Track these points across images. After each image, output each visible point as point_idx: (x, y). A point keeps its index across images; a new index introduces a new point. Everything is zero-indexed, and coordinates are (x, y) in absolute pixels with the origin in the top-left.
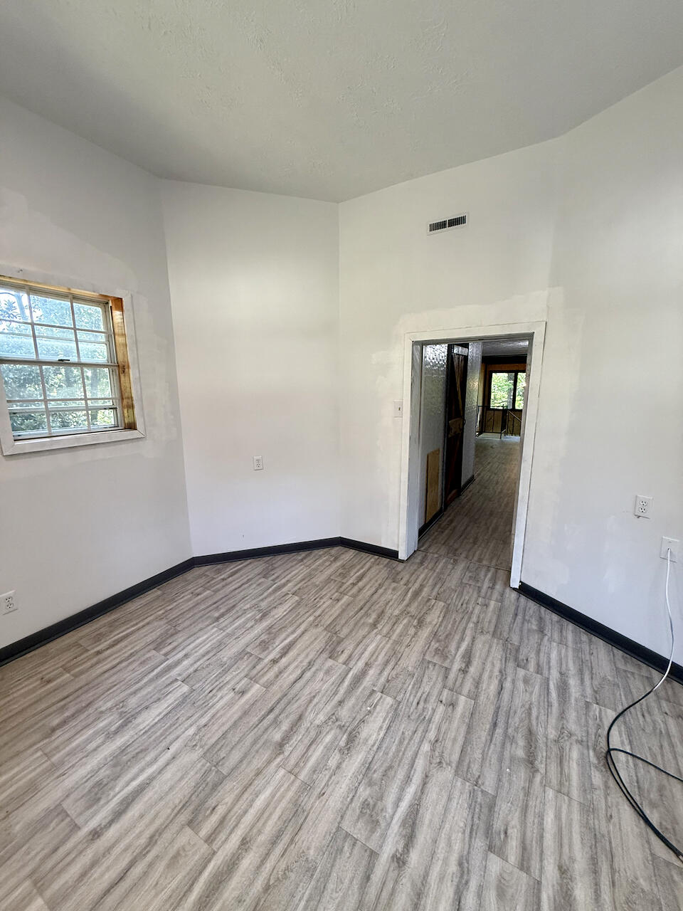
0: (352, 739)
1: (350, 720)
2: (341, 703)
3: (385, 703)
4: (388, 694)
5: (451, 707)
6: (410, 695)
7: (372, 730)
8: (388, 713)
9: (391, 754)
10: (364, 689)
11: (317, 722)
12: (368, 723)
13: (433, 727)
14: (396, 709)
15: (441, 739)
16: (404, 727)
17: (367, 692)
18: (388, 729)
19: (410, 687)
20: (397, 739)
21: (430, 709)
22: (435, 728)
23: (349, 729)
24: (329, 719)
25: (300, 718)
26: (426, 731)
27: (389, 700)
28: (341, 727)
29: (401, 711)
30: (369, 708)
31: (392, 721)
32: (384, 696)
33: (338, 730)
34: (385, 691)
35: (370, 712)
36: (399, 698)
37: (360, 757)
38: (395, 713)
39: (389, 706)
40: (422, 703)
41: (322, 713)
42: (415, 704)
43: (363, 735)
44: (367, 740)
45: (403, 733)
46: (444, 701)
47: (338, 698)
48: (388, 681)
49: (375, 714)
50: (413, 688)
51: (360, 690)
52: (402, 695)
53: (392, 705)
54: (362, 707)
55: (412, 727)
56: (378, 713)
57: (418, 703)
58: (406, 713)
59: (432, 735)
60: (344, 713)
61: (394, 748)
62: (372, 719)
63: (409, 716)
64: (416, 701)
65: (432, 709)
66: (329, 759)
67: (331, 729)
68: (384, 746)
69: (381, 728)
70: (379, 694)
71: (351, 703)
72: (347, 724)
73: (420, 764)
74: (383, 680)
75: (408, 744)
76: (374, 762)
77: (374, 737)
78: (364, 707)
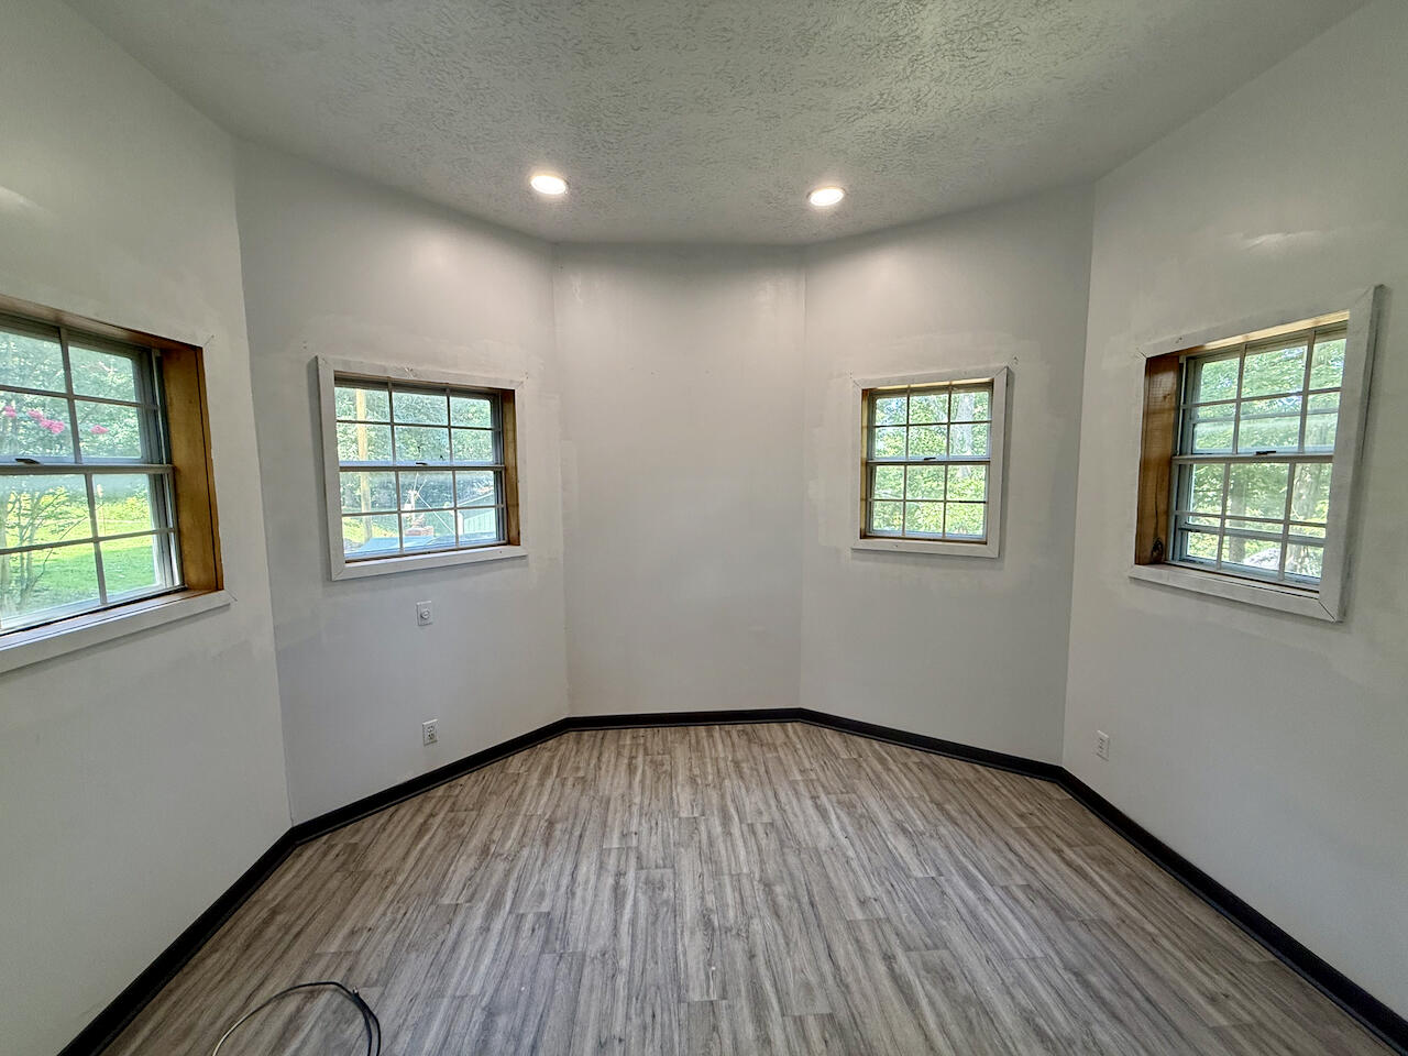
0: (708, 924)
1: (725, 943)
2: (752, 956)
3: (698, 990)
4: (702, 1004)
5: (603, 1040)
6: (670, 1020)
7: (693, 948)
8: (687, 976)
9: (660, 934)
10: (739, 991)
11: (756, 921)
12: (703, 951)
13: (622, 993)
14: (679, 988)
15: (609, 983)
16: (659, 971)
17: (731, 989)
18: (676, 960)
19: (676, 1038)
20: (660, 952)
21: (634, 1017)
22: (619, 990)
23: (718, 933)
24: (747, 931)
25: (777, 915)
26: (630, 981)
27: (695, 996)
28: (728, 930)
29: (672, 990)
30: (714, 968)
31: (676, 969)
32: (706, 998)
33: (728, 925)
34: (708, 1008)
35: (710, 965)
36: (684, 1006)
37: (688, 916)
38: (678, 983)
39: (691, 986)
40: (649, 1020)
41: (761, 932)
42: (658, 1012)
43: (699, 935)
44: (692, 933)
45: (656, 963)
46: (617, 1042)
47: (760, 961)
48: (715, 1028)
49: (701, 965)
50: (672, 1039)
51: (743, 989)
52: (682, 1016)
53: (687, 991)
54: (724, 966)
55: (649, 978)
56: (698, 969)
57: (654, 1016)
58: (664, 991)
59: (621, 980)
60: (738, 947)
61: (659, 941)
62: (702, 958)
63: (658, 988)
64: (658, 1018)
65: (630, 1019)
66: (716, 898)
67: (736, 922)
68: (670, 938)
69: (685, 954)
70: (714, 997)
71: (741, 962)
72: (723, 936)
73: (625, 941)
74: (724, 1025)
75: (646, 955)
76: (672, 920)
77: (686, 939)
78: (719, 967)
